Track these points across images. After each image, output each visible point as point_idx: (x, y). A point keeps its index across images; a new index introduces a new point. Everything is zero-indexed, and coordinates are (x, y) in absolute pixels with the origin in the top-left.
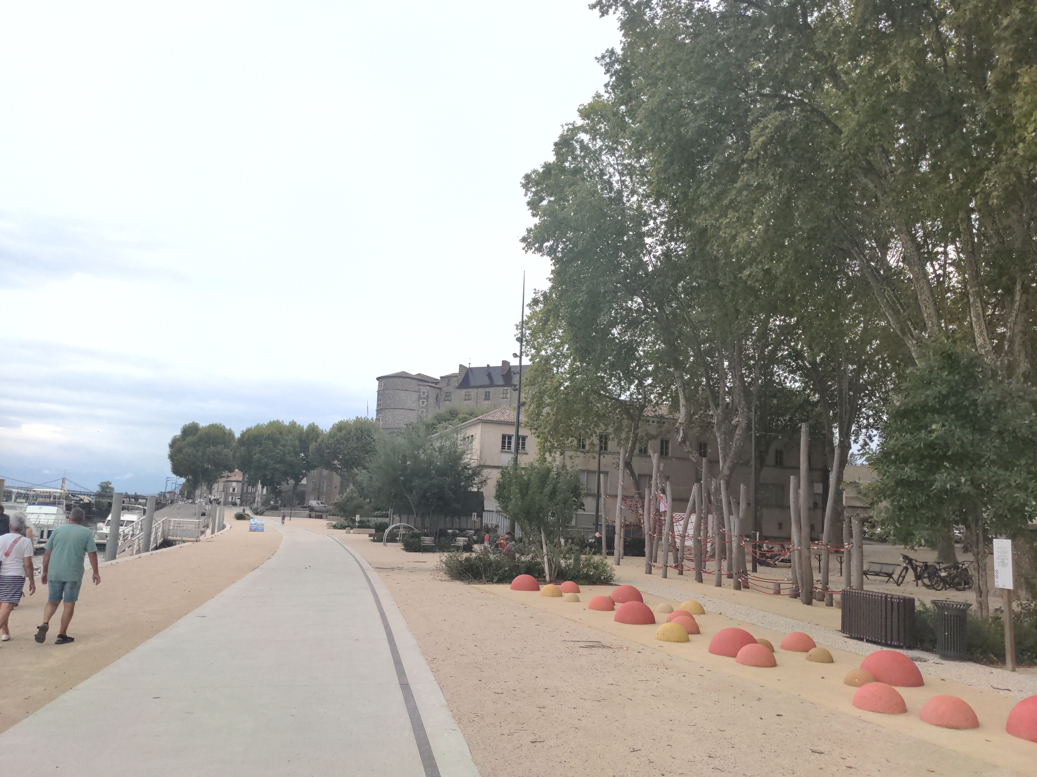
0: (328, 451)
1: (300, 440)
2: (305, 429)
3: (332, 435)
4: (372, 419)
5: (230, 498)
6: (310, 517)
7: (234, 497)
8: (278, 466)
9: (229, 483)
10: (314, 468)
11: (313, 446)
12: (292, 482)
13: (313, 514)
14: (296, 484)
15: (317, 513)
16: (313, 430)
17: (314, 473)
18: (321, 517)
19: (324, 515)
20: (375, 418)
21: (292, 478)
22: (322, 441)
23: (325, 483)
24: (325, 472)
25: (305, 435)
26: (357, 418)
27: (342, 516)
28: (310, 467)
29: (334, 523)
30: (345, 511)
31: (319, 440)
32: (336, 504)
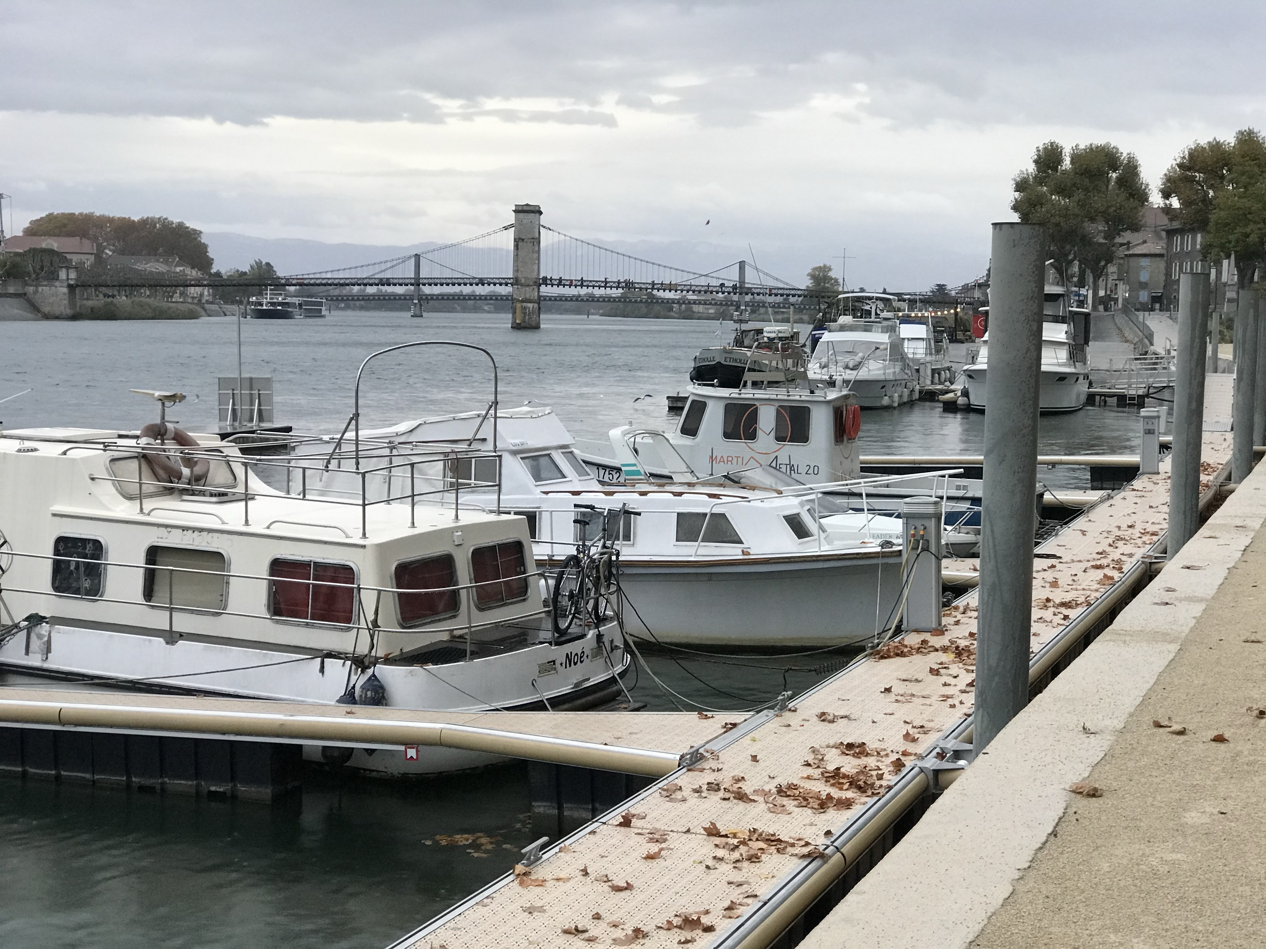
9: (1132, 260)
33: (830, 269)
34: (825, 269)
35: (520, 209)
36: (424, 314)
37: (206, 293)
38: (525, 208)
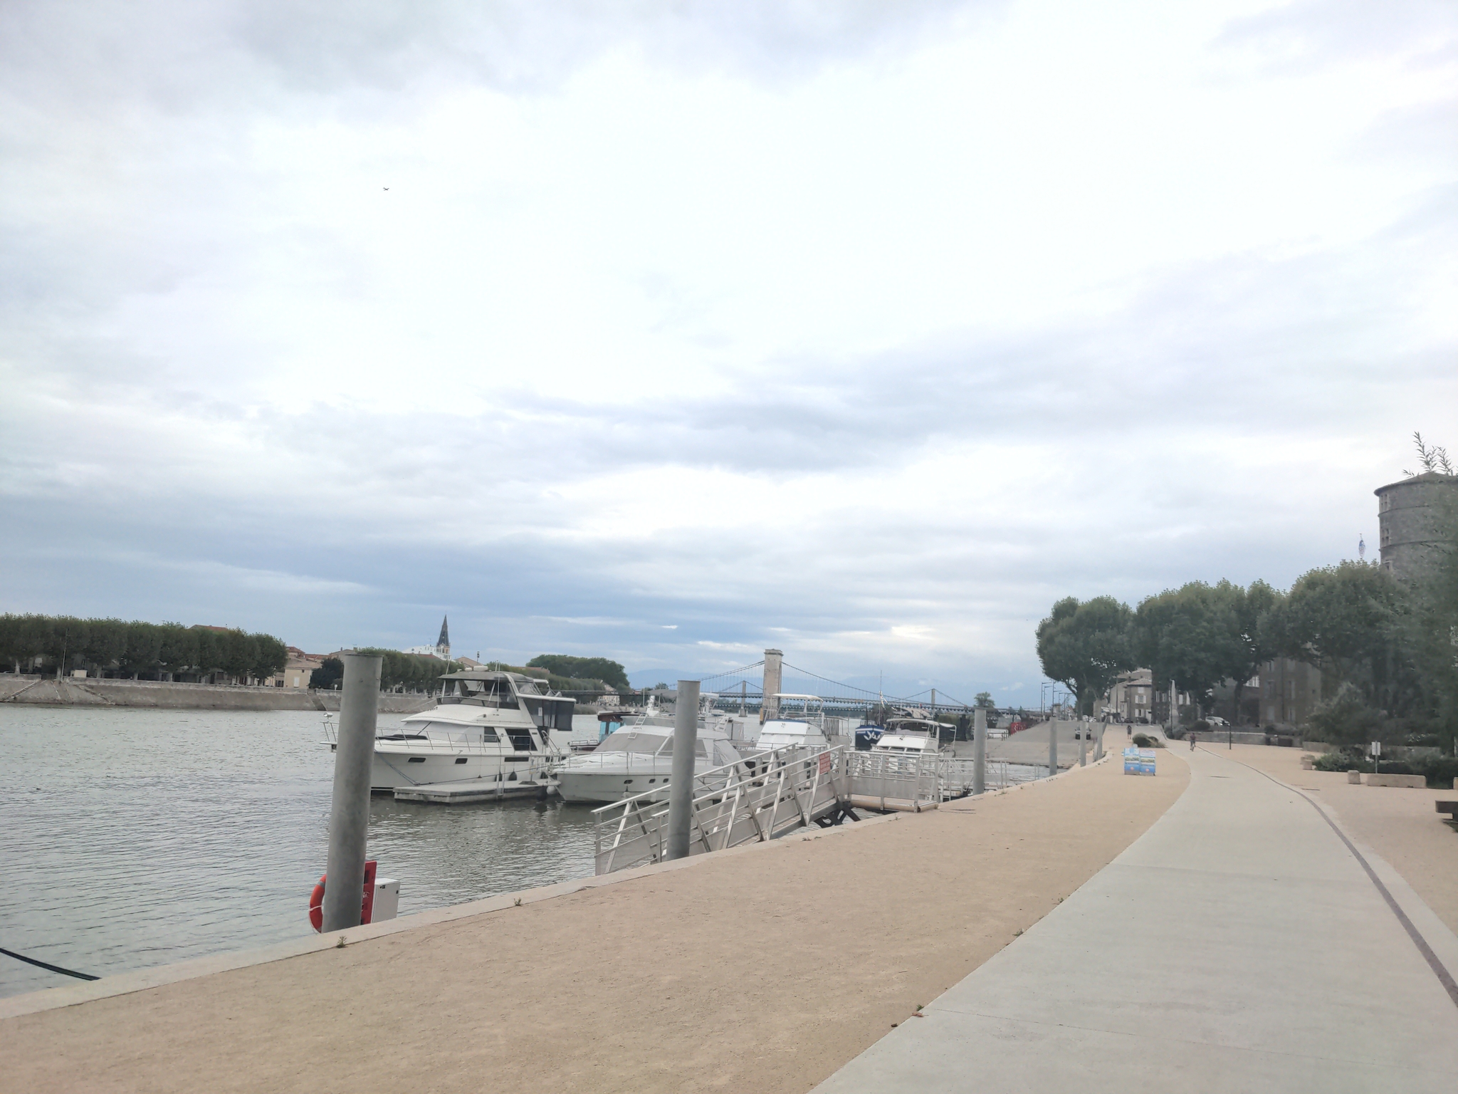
0: (1292, 625)
1: (1239, 611)
2: (1246, 591)
3: (1297, 596)
4: (1374, 563)
5: (1137, 711)
6: (1268, 742)
7: (1142, 711)
8: (1203, 655)
9: (1133, 689)
10: (1269, 657)
11: (1262, 619)
12: (1231, 682)
13: (1274, 738)
14: (1240, 687)
15: (1283, 737)
16: (1261, 595)
17: (1270, 666)
18: (1289, 744)
19: (1296, 740)
20: (1379, 560)
21: (1229, 675)
22: (1280, 607)
23: (1293, 683)
24: (1291, 664)
25: (1246, 602)
26: (1344, 562)
27: (1332, 743)
28: (1263, 656)
29: (1318, 756)
30: (1338, 733)
31: (1274, 608)
32: (1316, 719)
33: (989, 695)
34: (987, 695)
35: (768, 652)
36: (747, 715)
37: (615, 699)
38: (772, 652)
